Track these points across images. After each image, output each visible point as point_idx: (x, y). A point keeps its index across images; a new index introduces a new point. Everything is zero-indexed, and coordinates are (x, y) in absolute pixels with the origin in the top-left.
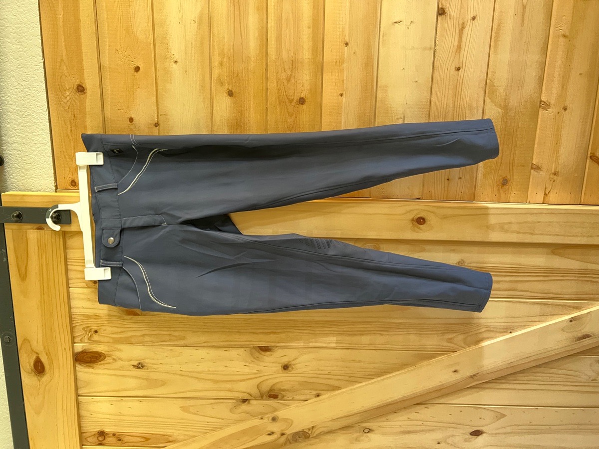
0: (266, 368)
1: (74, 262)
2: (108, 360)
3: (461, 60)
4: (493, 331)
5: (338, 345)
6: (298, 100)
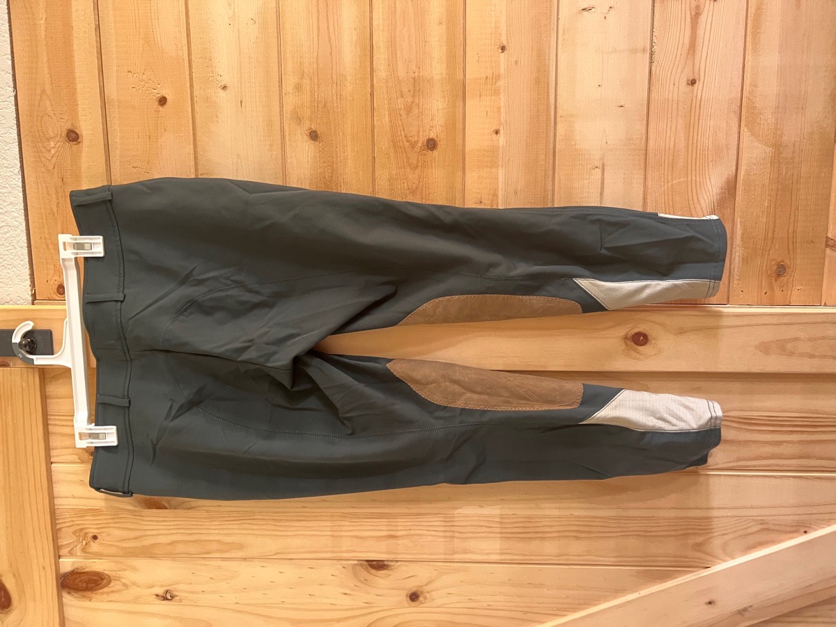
0: (379, 597)
1: (59, 420)
2: (115, 585)
3: (697, 67)
4: (773, 530)
5: (503, 557)
6: (425, 143)
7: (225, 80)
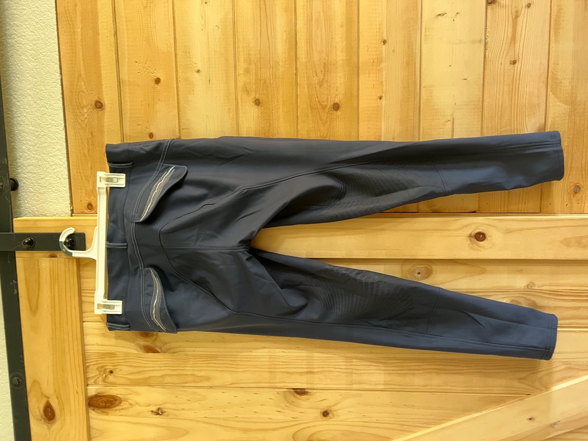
0: (302, 414)
1: (88, 293)
2: (124, 405)
3: (517, 53)
4: (574, 369)
5: (387, 387)
6: (332, 106)
7: (199, 66)
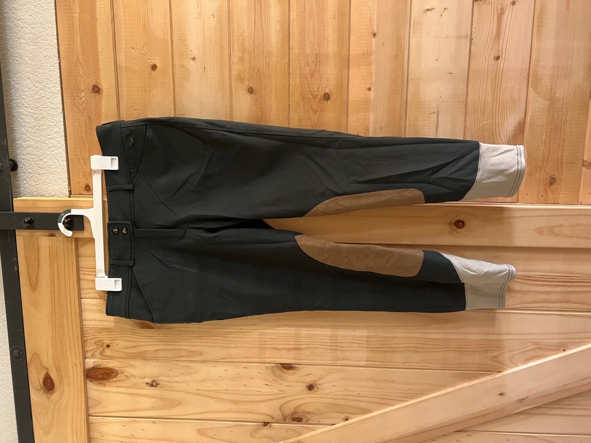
0: (289, 387)
1: (86, 271)
2: (121, 377)
3: (500, 48)
4: (543, 349)
5: (368, 363)
6: (323, 96)
7: (195, 54)
